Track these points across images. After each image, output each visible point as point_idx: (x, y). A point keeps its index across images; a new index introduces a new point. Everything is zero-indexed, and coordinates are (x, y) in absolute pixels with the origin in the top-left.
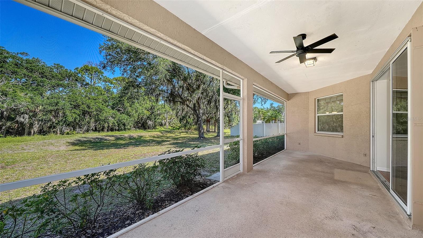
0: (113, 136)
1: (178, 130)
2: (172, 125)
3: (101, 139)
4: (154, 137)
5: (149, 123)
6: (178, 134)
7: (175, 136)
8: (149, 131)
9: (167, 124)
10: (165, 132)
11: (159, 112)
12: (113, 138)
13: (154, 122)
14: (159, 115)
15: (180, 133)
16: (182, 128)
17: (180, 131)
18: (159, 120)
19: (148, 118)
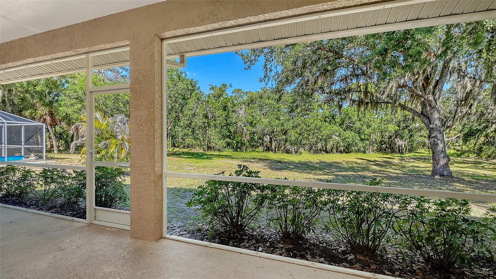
5: (398, 144)
11: (417, 125)
13: (409, 142)
18: (420, 139)
19: (397, 134)
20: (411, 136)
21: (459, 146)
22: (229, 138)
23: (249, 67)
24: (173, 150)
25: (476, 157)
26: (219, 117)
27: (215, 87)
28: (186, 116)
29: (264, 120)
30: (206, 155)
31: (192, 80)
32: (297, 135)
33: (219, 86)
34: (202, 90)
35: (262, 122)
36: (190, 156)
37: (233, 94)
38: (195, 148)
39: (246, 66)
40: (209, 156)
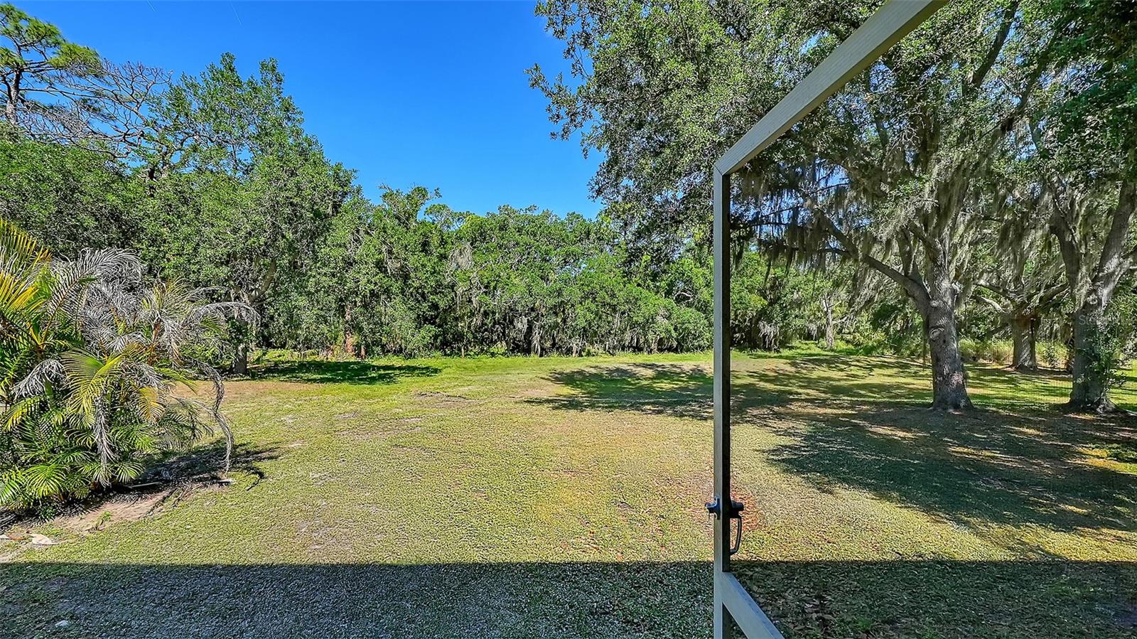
0: (651, 366)
1: (867, 354)
2: (849, 337)
3: (624, 372)
4: (763, 378)
5: (764, 331)
6: (860, 373)
7: (839, 380)
8: (760, 357)
9: (830, 332)
10: (809, 361)
11: (796, 296)
12: (650, 373)
13: (781, 328)
14: (799, 304)
15: (871, 368)
16: (885, 351)
17: (874, 360)
18: (798, 322)
19: (763, 315)
20: (785, 315)
21: (849, 333)
22: (432, 324)
23: (566, 131)
24: (264, 354)
25: (894, 354)
26: (416, 269)
27: (395, 192)
28: (325, 265)
29: (516, 281)
30: (374, 370)
31: (339, 166)
32: (590, 316)
33: (407, 191)
34: (366, 197)
35: (514, 285)
36: (328, 375)
37: (427, 216)
38: (327, 347)
39: (558, 128)
40: (382, 372)
